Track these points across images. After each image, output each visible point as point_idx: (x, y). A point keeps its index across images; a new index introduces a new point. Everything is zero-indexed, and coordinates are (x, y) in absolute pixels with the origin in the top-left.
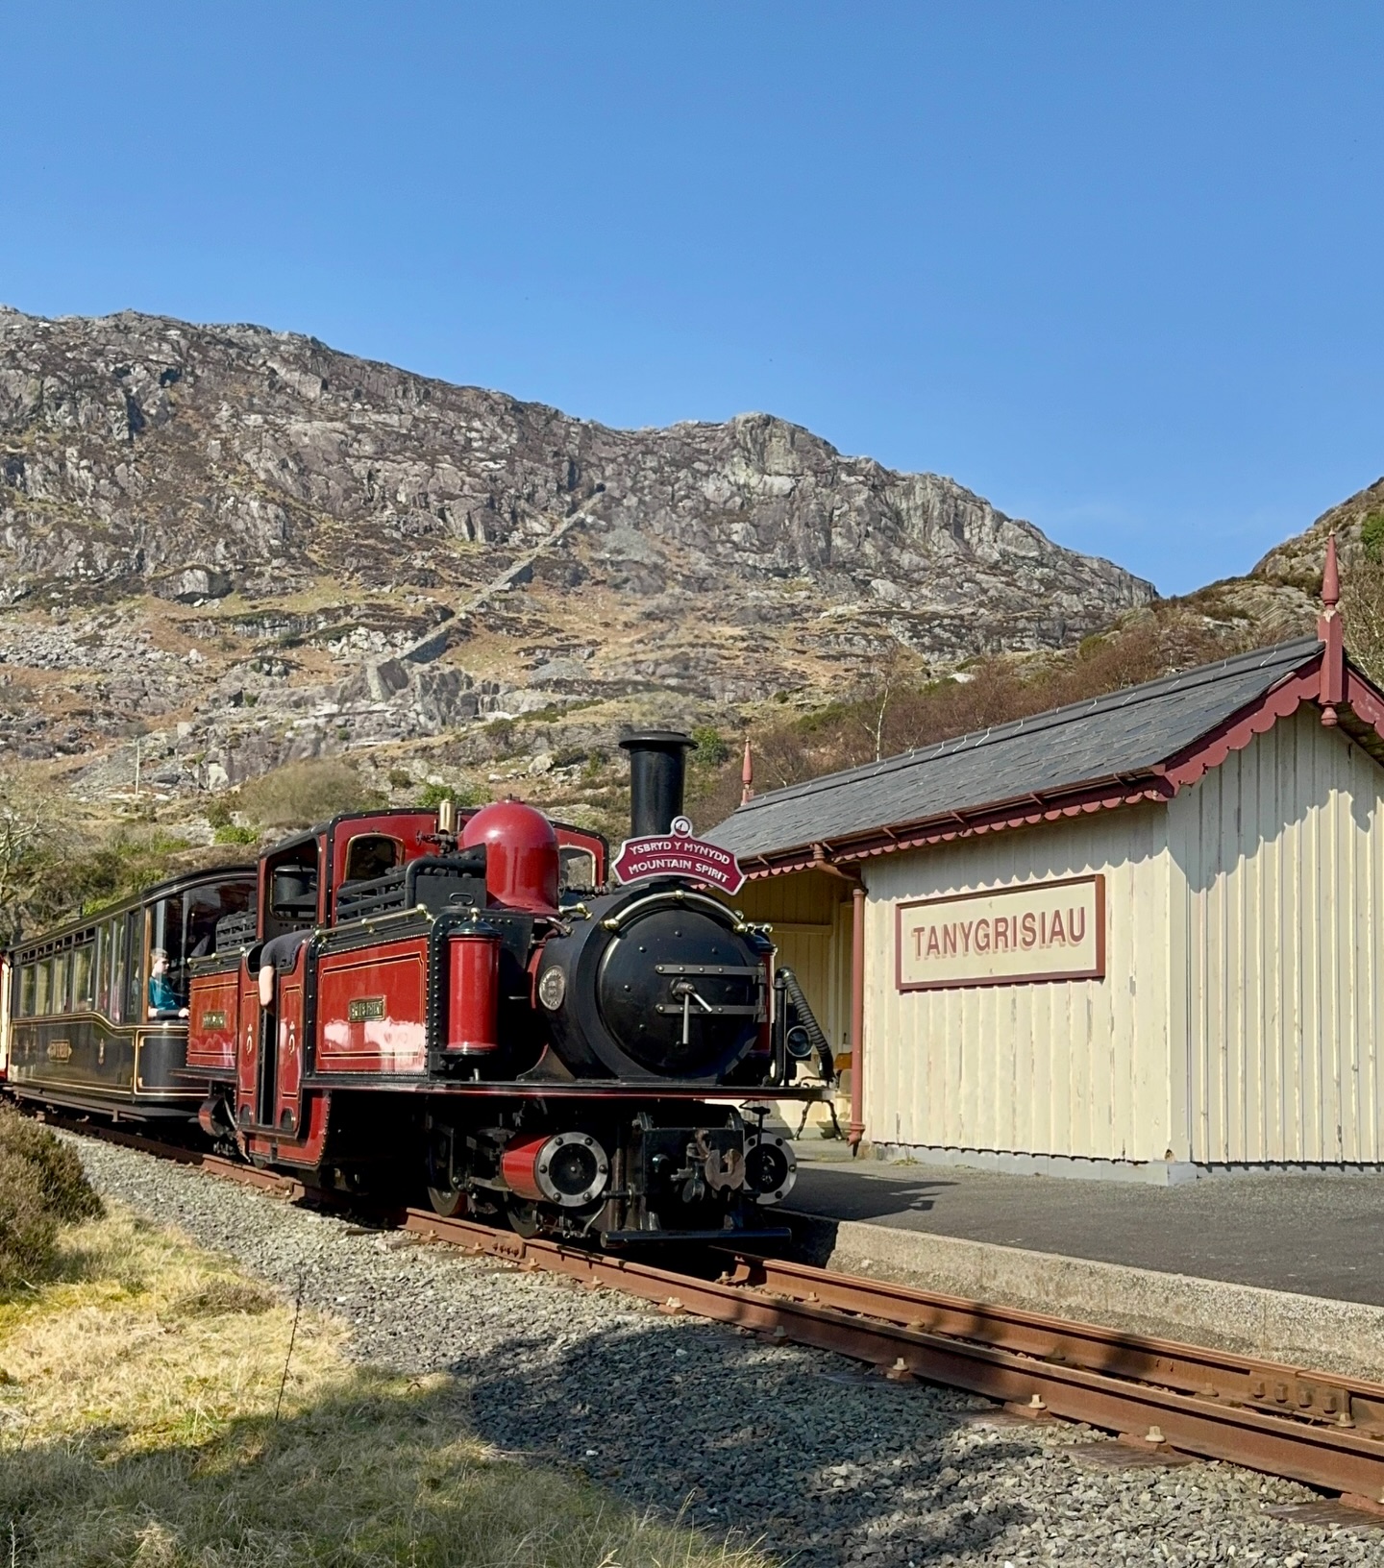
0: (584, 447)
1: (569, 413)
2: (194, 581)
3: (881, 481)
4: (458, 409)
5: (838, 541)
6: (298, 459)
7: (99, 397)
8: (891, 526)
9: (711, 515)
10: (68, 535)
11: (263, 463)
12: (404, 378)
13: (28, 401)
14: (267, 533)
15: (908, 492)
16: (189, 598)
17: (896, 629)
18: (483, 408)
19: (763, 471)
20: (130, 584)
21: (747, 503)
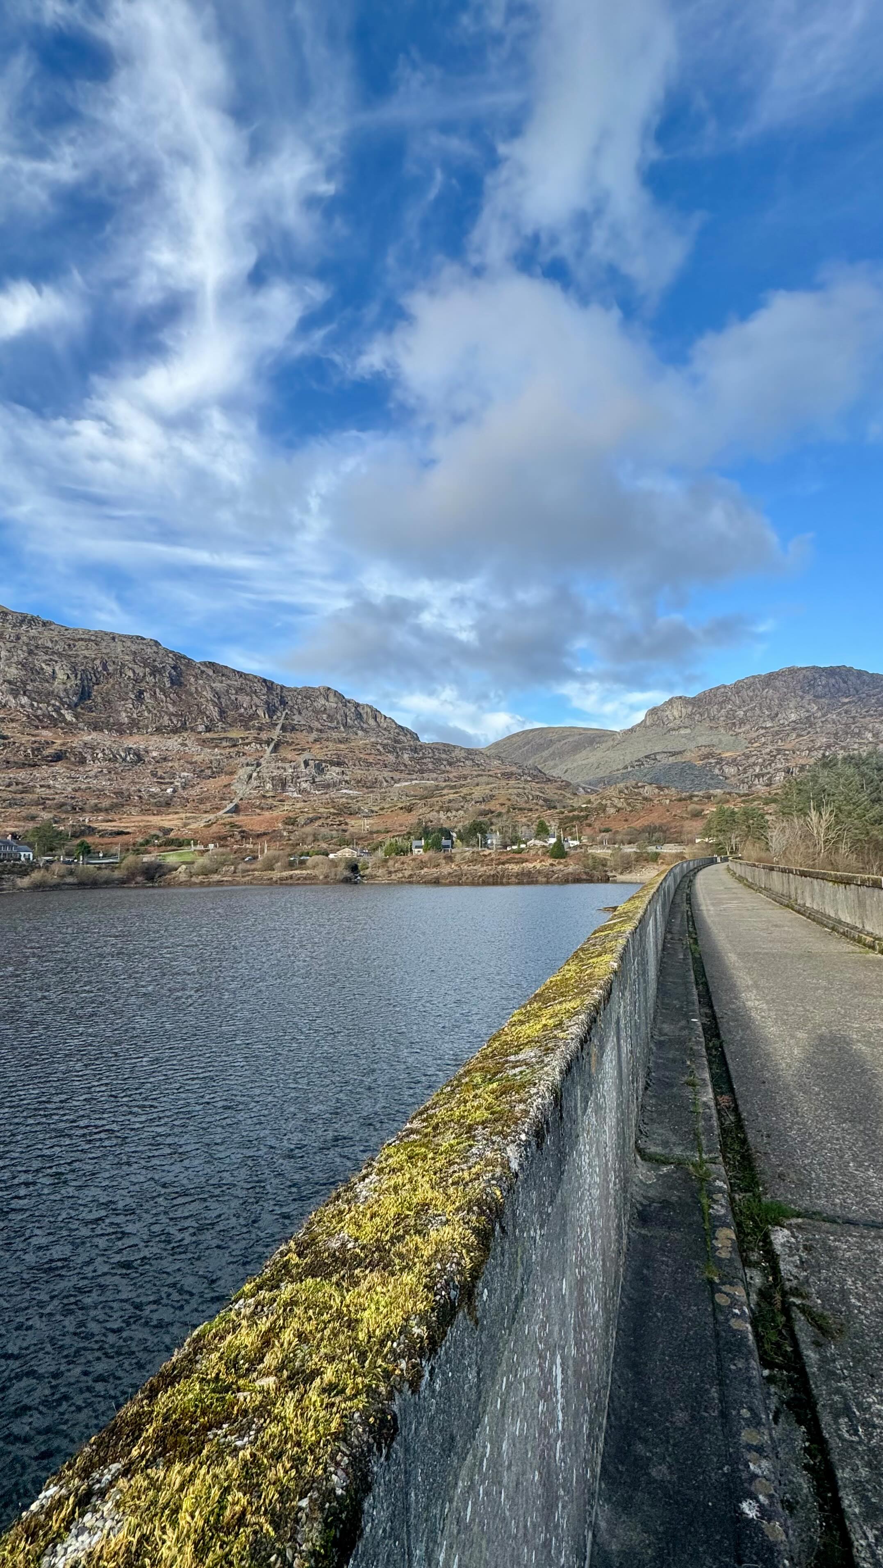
0: (282, 692)
1: (276, 682)
2: (201, 728)
3: (357, 705)
4: (249, 680)
5: (349, 720)
6: (217, 694)
7: (161, 674)
8: (359, 716)
9: (316, 712)
10: (163, 714)
11: (209, 695)
12: (234, 671)
13: (141, 674)
14: (215, 714)
15: (363, 709)
16: (200, 732)
17: (379, 747)
18: (256, 680)
19: (328, 701)
20: (184, 728)
21: (325, 709)
